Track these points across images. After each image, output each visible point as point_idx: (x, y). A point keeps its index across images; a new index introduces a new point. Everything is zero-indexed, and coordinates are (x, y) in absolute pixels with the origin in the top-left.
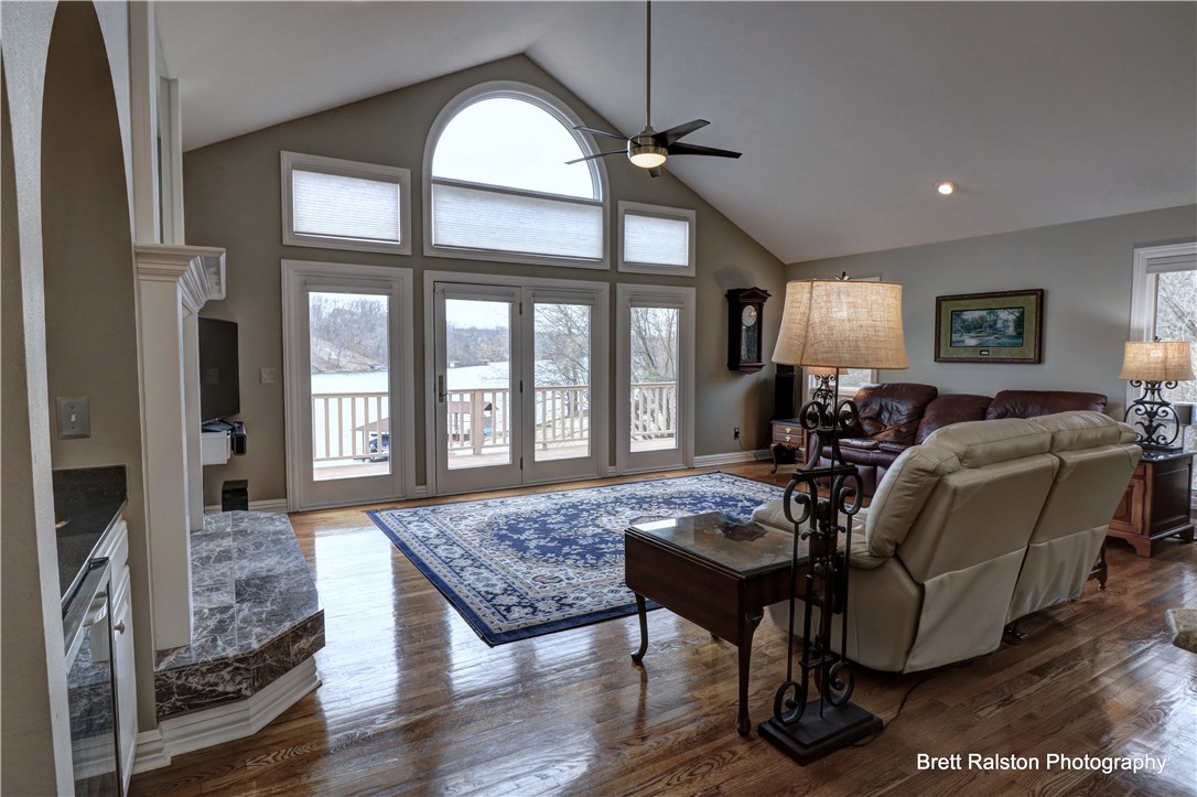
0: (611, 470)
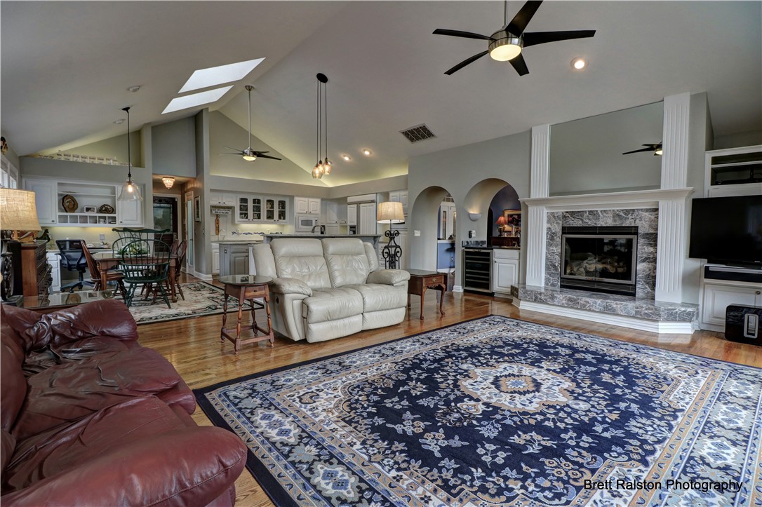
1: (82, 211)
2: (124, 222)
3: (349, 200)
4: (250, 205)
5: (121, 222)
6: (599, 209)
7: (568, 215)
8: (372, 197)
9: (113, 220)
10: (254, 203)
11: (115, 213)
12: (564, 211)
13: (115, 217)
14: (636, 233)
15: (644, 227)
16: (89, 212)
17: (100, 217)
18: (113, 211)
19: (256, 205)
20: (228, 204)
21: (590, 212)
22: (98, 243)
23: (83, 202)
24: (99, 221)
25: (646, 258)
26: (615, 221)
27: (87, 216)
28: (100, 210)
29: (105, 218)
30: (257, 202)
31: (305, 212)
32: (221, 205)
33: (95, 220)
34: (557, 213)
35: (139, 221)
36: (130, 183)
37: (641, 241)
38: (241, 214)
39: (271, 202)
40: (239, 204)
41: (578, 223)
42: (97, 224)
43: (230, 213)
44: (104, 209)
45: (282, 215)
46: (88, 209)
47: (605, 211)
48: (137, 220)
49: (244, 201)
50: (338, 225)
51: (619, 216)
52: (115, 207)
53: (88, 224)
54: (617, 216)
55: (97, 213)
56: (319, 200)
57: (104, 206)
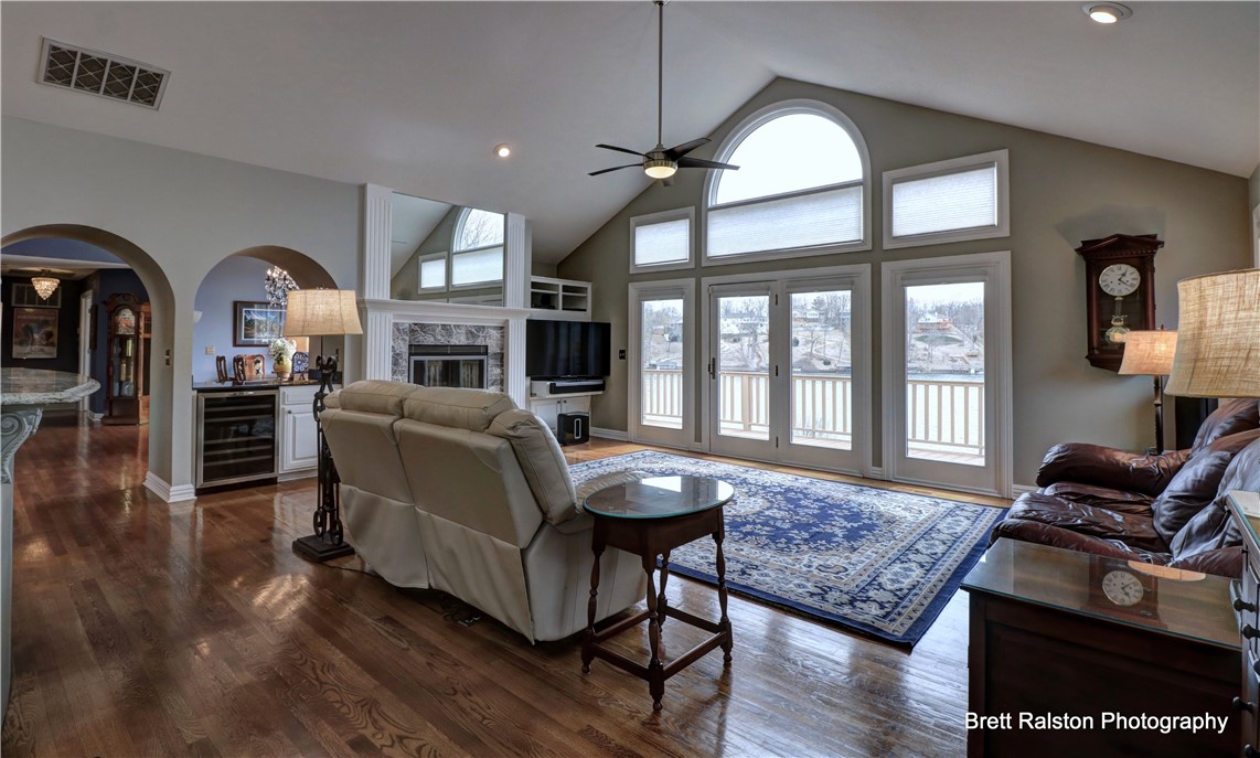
0: (874, 471)
6: (452, 323)
7: (416, 328)
12: (412, 322)
14: (486, 353)
15: (493, 348)
21: (443, 325)
25: (495, 381)
26: (468, 339)
34: (403, 324)
37: (491, 362)
41: (430, 340)
47: (458, 326)
51: (471, 333)
54: (470, 333)
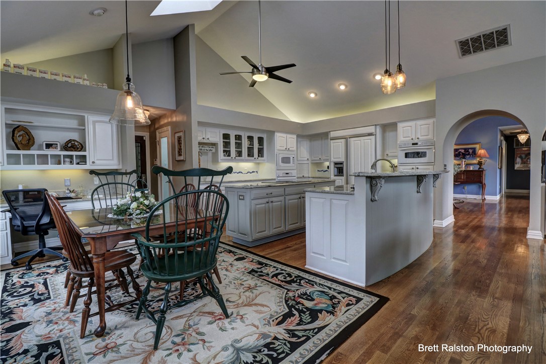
1: (40, 148)
2: (97, 162)
3: (333, 134)
4: (233, 141)
5: (93, 162)
8: (371, 129)
9: (83, 160)
10: (236, 139)
11: (85, 151)
13: (85, 157)
16: (50, 149)
17: (65, 156)
18: (82, 147)
19: (237, 141)
20: (212, 140)
22: (64, 191)
23: (42, 137)
24: (64, 162)
27: (47, 155)
28: (66, 147)
29: (71, 157)
30: (238, 137)
31: (285, 148)
32: (205, 141)
33: (58, 160)
35: (115, 161)
36: (129, 93)
38: (224, 151)
39: (250, 138)
40: (222, 140)
42: (62, 166)
43: (214, 150)
44: (70, 146)
45: (261, 152)
46: (49, 146)
48: (113, 160)
49: (226, 137)
50: (309, 162)
52: (85, 142)
53: (50, 166)
55: (61, 150)
56: (295, 136)
57: (70, 141)
